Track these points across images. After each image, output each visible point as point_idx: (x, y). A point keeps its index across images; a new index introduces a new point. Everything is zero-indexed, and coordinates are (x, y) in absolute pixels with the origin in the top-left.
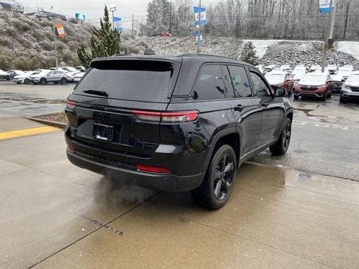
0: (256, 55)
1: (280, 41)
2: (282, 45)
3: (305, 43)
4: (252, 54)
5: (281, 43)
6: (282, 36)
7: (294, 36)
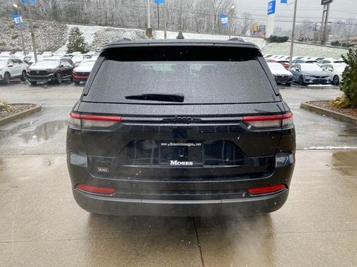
0: (85, 42)
1: (106, 27)
2: (108, 32)
3: (128, 31)
4: (81, 41)
5: (107, 30)
6: (103, 23)
7: (115, 23)
